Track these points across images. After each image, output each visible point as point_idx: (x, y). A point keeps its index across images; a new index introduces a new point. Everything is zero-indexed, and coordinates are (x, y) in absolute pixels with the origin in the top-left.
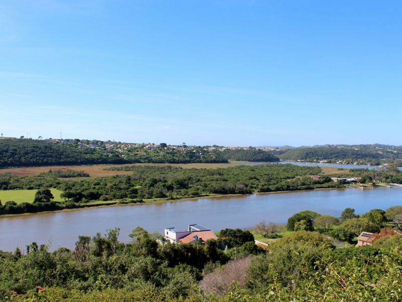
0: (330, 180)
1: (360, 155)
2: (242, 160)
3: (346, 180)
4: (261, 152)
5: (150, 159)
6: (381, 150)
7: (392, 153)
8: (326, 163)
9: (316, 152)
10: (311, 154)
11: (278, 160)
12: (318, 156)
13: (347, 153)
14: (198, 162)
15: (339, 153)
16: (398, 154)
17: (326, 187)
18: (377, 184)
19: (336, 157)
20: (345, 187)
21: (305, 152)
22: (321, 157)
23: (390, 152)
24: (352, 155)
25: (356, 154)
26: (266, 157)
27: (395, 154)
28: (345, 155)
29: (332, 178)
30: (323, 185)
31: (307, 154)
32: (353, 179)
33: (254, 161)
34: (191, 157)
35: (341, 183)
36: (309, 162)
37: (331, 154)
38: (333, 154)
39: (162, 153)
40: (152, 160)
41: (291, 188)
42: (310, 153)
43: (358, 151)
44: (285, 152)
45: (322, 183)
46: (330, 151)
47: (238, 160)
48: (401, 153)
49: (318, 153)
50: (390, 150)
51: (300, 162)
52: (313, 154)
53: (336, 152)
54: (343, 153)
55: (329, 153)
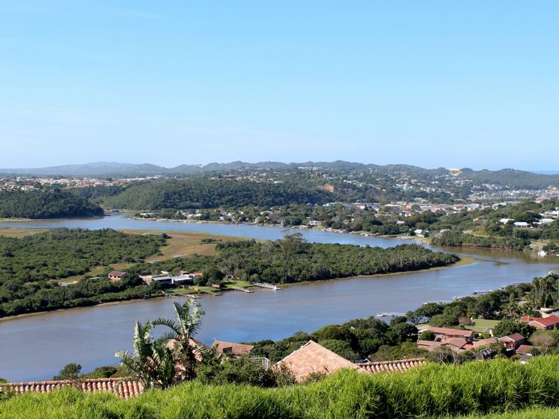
0: (140, 282)
1: (282, 196)
2: (16, 216)
3: (170, 280)
4: (62, 197)
6: (332, 183)
7: (354, 188)
8: (198, 218)
9: (186, 191)
10: (177, 196)
12: (191, 200)
13: (256, 192)
15: (237, 192)
16: (366, 189)
17: (123, 299)
18: (229, 286)
20: (164, 296)
21: (163, 192)
22: (198, 201)
23: (349, 186)
25: (274, 193)
27: (359, 190)
28: (251, 197)
29: (144, 278)
31: (168, 196)
32: (184, 277)
35: (155, 288)
36: (164, 217)
37: (221, 195)
38: (224, 196)
42: (175, 193)
43: (278, 186)
44: (124, 189)
45: (123, 288)
46: (217, 189)
47: (7, 217)
48: (371, 187)
49: (193, 193)
50: (350, 182)
51: (145, 217)
52: (179, 195)
53: (232, 191)
54: (245, 193)
55: (216, 193)
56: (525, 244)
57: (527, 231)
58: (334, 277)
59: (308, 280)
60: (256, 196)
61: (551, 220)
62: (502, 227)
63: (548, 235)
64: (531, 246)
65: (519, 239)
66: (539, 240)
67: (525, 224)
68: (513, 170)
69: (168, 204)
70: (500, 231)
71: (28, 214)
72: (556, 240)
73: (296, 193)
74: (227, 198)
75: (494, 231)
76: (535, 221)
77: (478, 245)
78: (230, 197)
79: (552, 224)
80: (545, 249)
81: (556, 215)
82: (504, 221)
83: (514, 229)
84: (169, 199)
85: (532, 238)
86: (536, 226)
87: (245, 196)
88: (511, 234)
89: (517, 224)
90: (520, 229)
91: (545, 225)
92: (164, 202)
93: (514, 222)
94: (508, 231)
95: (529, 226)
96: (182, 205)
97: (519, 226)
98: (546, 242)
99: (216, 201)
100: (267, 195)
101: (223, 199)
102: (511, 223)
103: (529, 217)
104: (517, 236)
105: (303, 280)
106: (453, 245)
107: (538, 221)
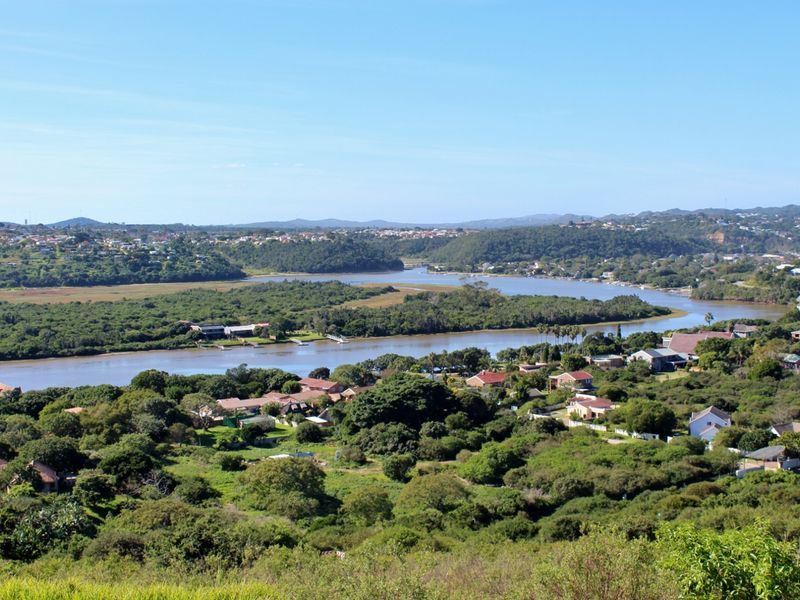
1: (638, 245)
3: (223, 330)
4: (352, 248)
5: (20, 276)
6: (724, 230)
7: (751, 235)
9: (517, 241)
10: (504, 247)
11: (397, 266)
12: (521, 252)
13: (605, 241)
14: (148, 281)
15: (579, 241)
16: (766, 237)
19: (573, 251)
21: (486, 243)
22: (529, 253)
23: (744, 233)
24: (617, 245)
25: (629, 243)
26: (358, 261)
27: (758, 238)
29: (194, 327)
30: (162, 342)
31: (492, 247)
32: (248, 327)
33: (322, 270)
34: (135, 267)
37: (559, 246)
38: (562, 246)
39: (61, 260)
40: (26, 278)
41: (41, 353)
42: (501, 243)
46: (556, 238)
47: (282, 271)
48: (773, 234)
49: (524, 243)
50: (747, 229)
51: (437, 271)
52: (508, 246)
53: (574, 240)
54: (590, 242)
55: (553, 243)
58: (445, 330)
59: (405, 334)
60: (605, 246)
62: (776, 275)
65: (787, 290)
69: (491, 257)
70: (771, 280)
71: (305, 267)
73: (658, 242)
74: (567, 249)
75: (765, 280)
78: (572, 247)
82: (782, 267)
83: (788, 278)
84: (493, 249)
87: (590, 246)
88: (780, 284)
89: (795, 270)
90: (795, 277)
92: (485, 253)
93: (793, 268)
94: (780, 280)
96: (508, 257)
99: (553, 252)
100: (619, 245)
101: (562, 250)
102: (788, 270)
104: (787, 287)
105: (398, 333)
106: (713, 299)
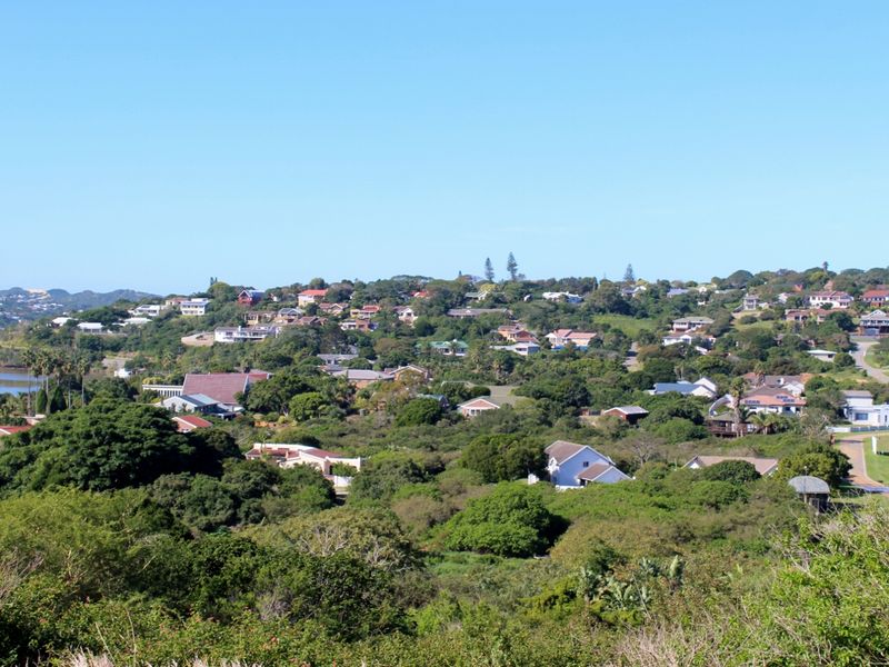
56: (94, 359)
57: (99, 338)
61: (145, 320)
62: (56, 331)
63: (138, 344)
64: (105, 362)
65: (85, 351)
66: (120, 353)
67: (98, 326)
68: (133, 292)
70: (51, 338)
72: (149, 352)
75: (41, 338)
76: (116, 320)
77: (9, 363)
79: (146, 327)
80: (128, 366)
81: (155, 311)
82: (61, 321)
83: (77, 335)
85: (108, 349)
86: (116, 329)
88: (71, 344)
89: (83, 325)
90: (87, 334)
91: (134, 328)
93: (78, 322)
94: (65, 338)
95: (104, 329)
97: (86, 330)
98: (133, 355)
102: (72, 324)
103: (106, 314)
104: (82, 347)
107: (122, 322)
